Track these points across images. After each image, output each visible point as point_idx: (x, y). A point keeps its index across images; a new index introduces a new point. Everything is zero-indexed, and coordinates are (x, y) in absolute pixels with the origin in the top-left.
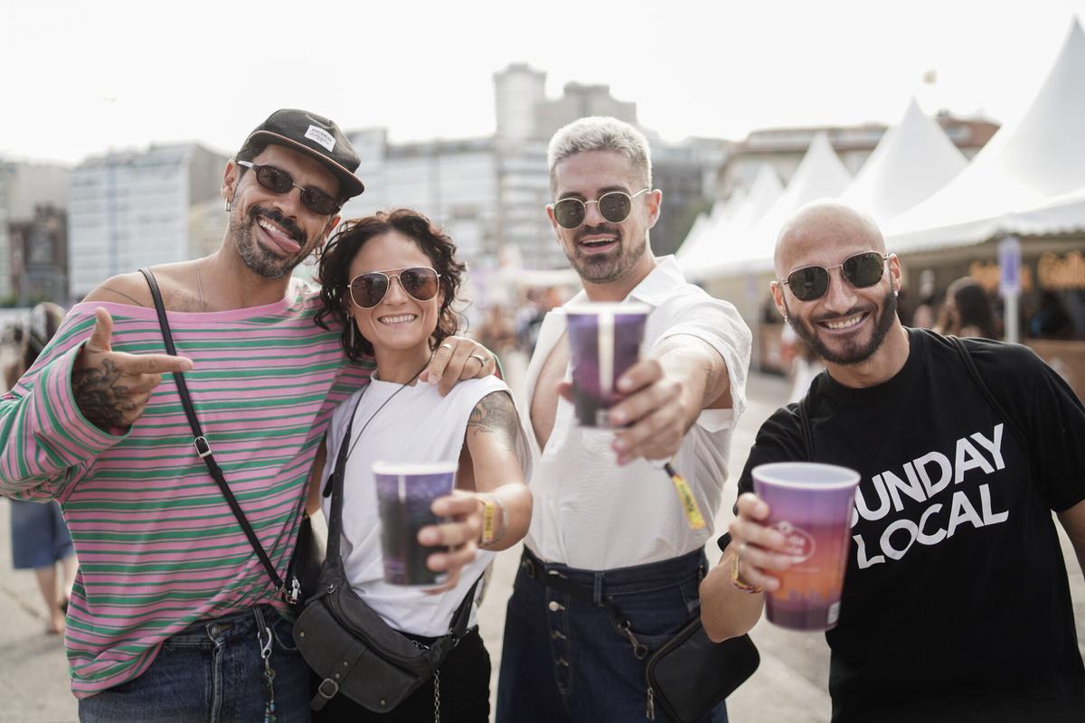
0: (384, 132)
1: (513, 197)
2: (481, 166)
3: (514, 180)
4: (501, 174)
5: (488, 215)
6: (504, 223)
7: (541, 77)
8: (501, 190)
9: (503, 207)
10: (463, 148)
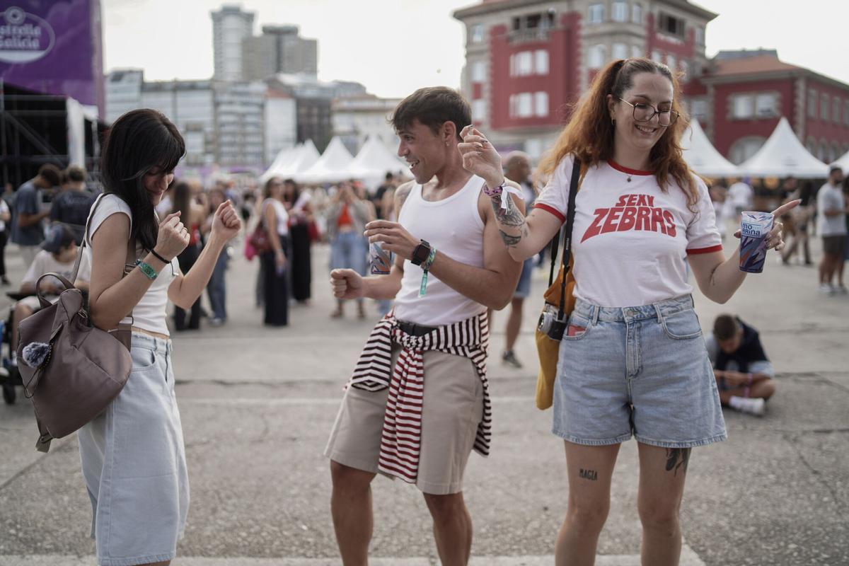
0: (141, 73)
1: (224, 118)
2: (205, 98)
3: (224, 108)
4: (217, 104)
5: (209, 129)
6: (218, 135)
7: (249, 18)
8: (216, 114)
9: (218, 125)
10: (192, 87)
